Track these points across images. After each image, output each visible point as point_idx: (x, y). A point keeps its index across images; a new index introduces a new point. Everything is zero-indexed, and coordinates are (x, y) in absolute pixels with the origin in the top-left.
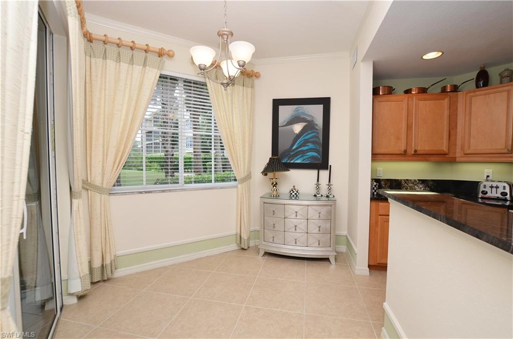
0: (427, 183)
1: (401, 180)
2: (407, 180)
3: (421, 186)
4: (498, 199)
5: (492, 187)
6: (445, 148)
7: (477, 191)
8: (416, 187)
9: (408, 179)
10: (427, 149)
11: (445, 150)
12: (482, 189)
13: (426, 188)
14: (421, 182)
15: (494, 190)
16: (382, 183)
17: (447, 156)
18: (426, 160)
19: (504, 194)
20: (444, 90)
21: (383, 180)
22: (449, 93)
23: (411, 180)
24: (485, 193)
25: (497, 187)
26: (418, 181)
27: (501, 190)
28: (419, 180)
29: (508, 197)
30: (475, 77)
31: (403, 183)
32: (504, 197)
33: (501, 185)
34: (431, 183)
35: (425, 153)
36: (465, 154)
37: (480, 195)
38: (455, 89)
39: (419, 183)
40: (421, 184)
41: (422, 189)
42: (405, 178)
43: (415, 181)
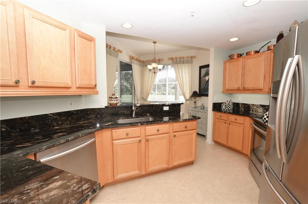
0: (265, 107)
1: (250, 104)
2: (253, 104)
3: (261, 109)
8: (258, 109)
13: (264, 110)
14: (261, 106)
16: (240, 105)
21: (240, 104)
23: (255, 105)
28: (260, 105)
31: (251, 106)
39: (260, 107)
40: (262, 107)
41: (262, 110)
42: (252, 104)
43: (258, 105)
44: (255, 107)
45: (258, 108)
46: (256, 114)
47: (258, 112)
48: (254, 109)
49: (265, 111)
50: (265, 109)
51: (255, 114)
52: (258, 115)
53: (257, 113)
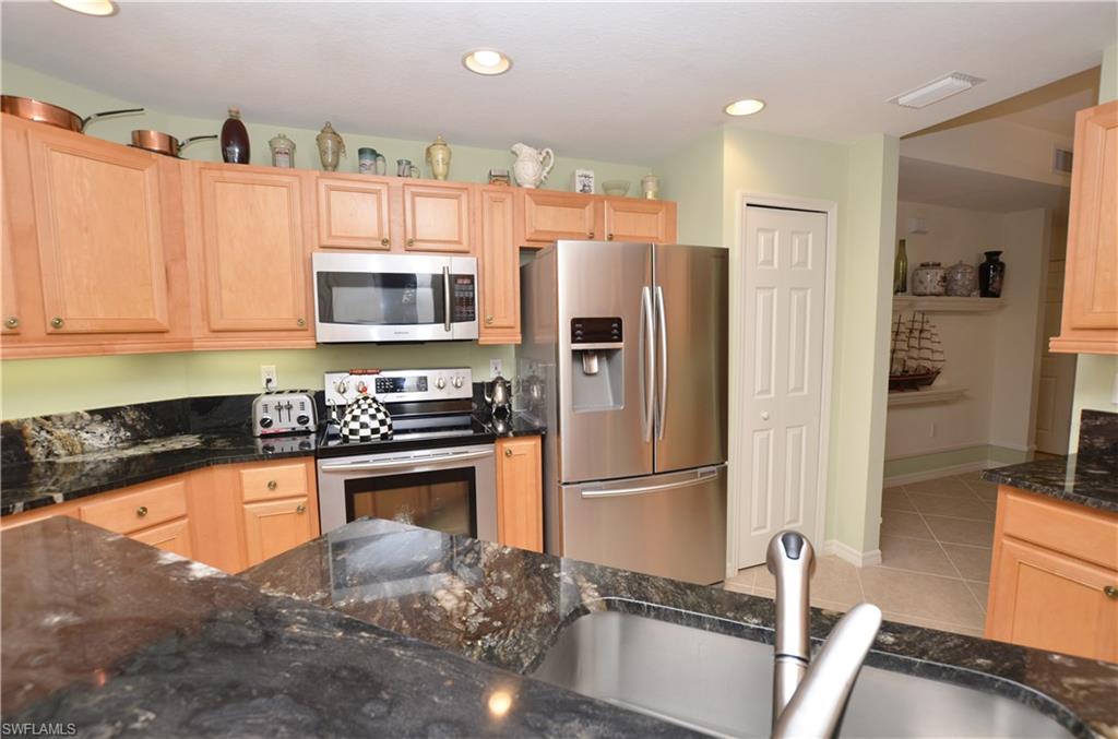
1: (21, 423)
2: (47, 418)
3: (100, 429)
4: (293, 434)
5: (279, 408)
6: (158, 315)
7: (251, 419)
8: (84, 435)
9: (47, 414)
10: (101, 316)
11: (158, 317)
12: (260, 415)
13: (117, 431)
14: (98, 417)
15: (284, 412)
17: (166, 335)
18: (104, 353)
19: (302, 420)
20: (139, 141)
22: (154, 155)
23: (61, 418)
24: (266, 423)
25: (289, 407)
26: (87, 417)
27: (296, 413)
28: (92, 412)
29: (311, 425)
30: (219, 132)
31: (30, 430)
32: (303, 428)
33: (296, 399)
34: (133, 415)
35: (97, 328)
36: (214, 331)
37: (259, 430)
38: (172, 148)
39: (92, 421)
40: (105, 419)
41: (107, 437)
42: (38, 414)
43: (78, 416)
44: (65, 432)
45: (82, 428)
46: (75, 464)
47: (83, 453)
48: (58, 444)
49: (122, 433)
50: (124, 425)
51: (66, 465)
52: (88, 467)
53: (79, 458)
